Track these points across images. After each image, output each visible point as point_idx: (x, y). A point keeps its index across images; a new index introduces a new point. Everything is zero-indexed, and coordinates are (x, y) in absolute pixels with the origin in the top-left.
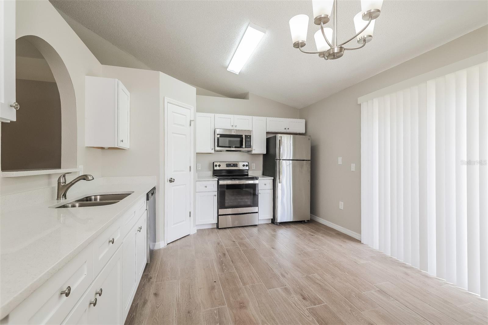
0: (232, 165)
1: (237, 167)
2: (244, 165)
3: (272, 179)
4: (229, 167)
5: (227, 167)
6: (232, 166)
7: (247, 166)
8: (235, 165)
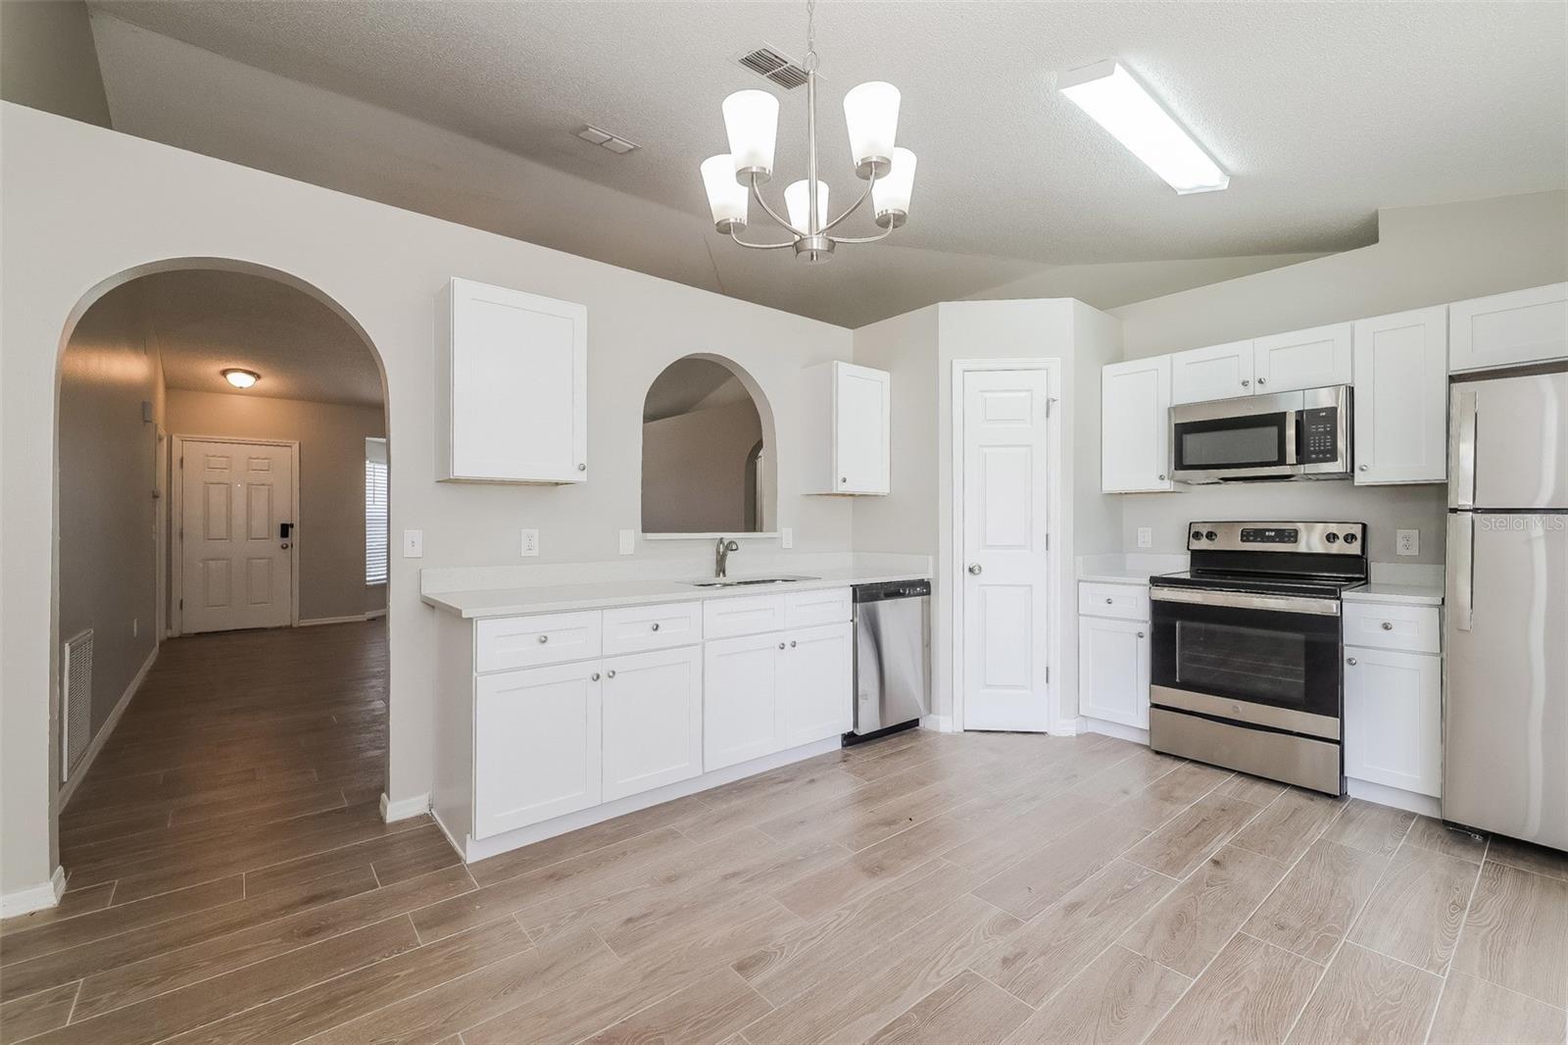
0: (1273, 534)
1: (1296, 541)
2: (1331, 538)
3: (1431, 606)
4: (1254, 541)
5: (1242, 540)
6: (1271, 540)
7: (1350, 538)
8: (1284, 535)
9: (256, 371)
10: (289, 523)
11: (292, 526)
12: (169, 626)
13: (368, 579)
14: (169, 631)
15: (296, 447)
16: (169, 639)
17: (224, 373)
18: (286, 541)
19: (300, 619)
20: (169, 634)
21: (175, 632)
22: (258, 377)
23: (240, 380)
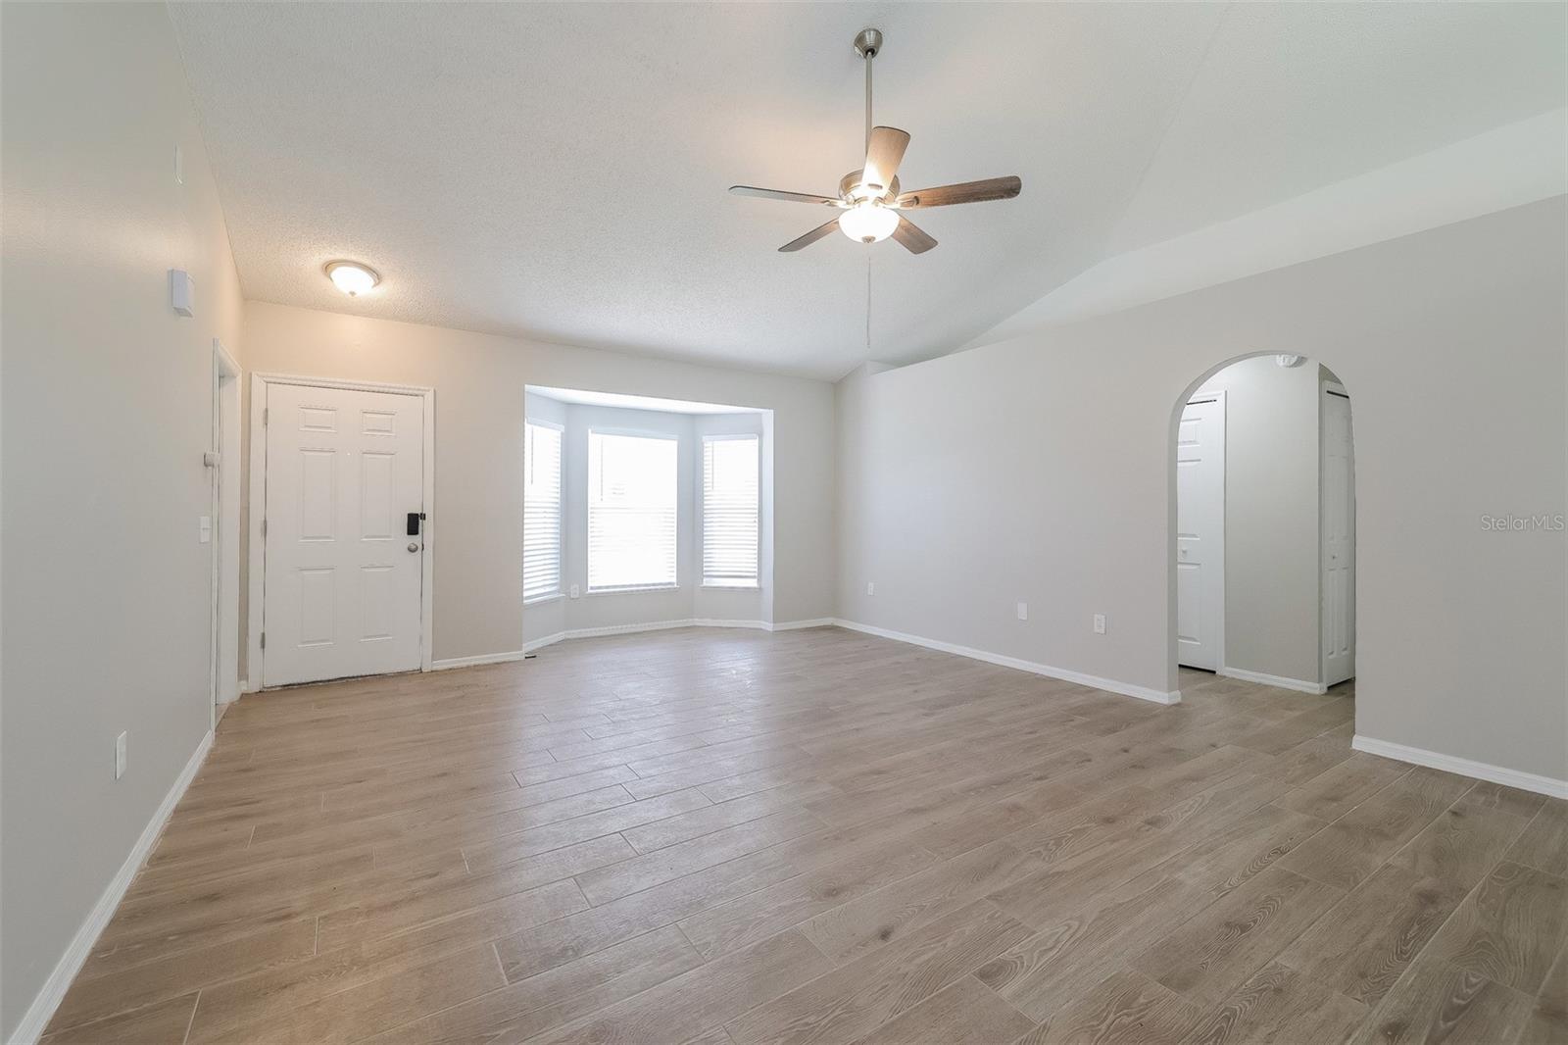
9: (375, 266)
10: (419, 512)
11: (423, 517)
12: (243, 674)
13: (526, 594)
14: (243, 682)
15: (430, 396)
16: (244, 696)
17: (328, 268)
18: (416, 540)
19: (433, 660)
20: (245, 687)
21: (253, 686)
22: (378, 278)
23: (352, 282)
